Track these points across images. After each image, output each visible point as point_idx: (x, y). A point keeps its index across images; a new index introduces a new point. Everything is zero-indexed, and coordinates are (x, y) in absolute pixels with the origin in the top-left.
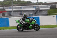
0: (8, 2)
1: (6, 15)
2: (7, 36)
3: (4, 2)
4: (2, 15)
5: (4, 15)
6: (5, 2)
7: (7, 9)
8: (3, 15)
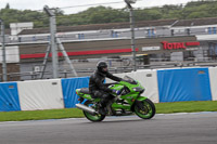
0: (204, 6)
1: (199, 57)
2: (204, 138)
3: (190, 9)
4: (181, 58)
5: (189, 57)
6: (195, 8)
7: (203, 32)
8: (185, 58)
